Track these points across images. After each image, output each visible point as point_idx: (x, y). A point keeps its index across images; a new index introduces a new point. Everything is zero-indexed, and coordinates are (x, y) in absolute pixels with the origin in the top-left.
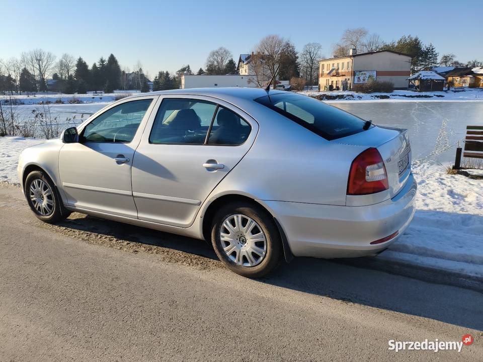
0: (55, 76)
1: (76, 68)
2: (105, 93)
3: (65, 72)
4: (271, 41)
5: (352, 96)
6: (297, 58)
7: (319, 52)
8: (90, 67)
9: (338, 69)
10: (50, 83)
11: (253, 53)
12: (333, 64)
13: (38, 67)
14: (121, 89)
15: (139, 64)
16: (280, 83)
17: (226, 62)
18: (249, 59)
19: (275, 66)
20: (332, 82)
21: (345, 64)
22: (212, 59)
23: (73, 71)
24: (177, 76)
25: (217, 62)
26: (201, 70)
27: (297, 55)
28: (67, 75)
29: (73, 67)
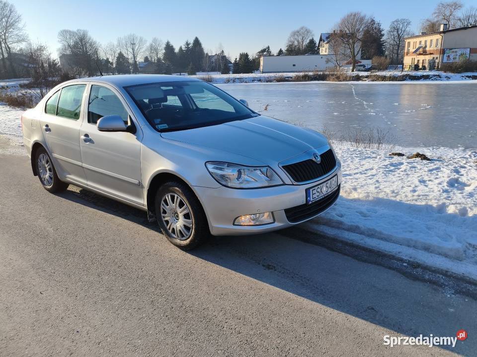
0: (146, 59)
1: (164, 51)
2: (189, 74)
3: (154, 55)
5: (439, 76)
6: (383, 35)
7: (408, 29)
8: (177, 50)
9: (426, 47)
10: (141, 66)
11: (334, 31)
12: (420, 42)
13: (131, 51)
14: (204, 71)
15: (221, 47)
16: (360, 62)
17: (306, 42)
18: (329, 38)
19: (355, 45)
20: (418, 61)
21: (434, 42)
22: (292, 39)
23: (161, 54)
24: (257, 57)
25: (298, 41)
26: (281, 51)
27: (383, 33)
28: (156, 57)
29: (161, 50)
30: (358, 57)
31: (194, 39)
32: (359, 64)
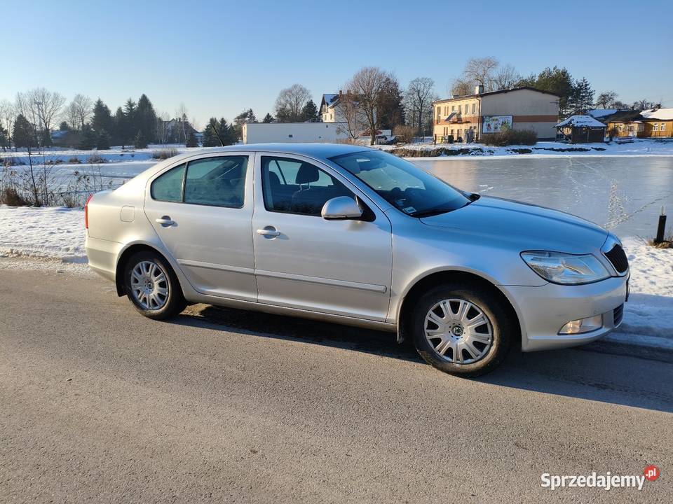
0: (64, 126)
1: (93, 114)
2: (137, 148)
3: (78, 120)
4: (368, 76)
5: (481, 150)
6: (402, 98)
7: (431, 91)
8: (113, 113)
9: (460, 113)
10: (56, 135)
11: (341, 91)
12: (453, 107)
14: (157, 142)
15: (183, 108)
16: (381, 133)
17: (303, 105)
18: (336, 100)
20: (452, 131)
21: (469, 107)
22: (283, 102)
23: (89, 118)
24: (234, 124)
25: (291, 104)
26: (268, 116)
27: (401, 95)
28: (81, 124)
29: (89, 113)
31: (140, 96)
32: (379, 135)
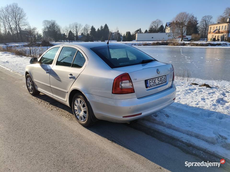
0: (82, 34)
1: (90, 30)
5: (226, 44)
8: (96, 30)
9: (220, 29)
10: (79, 37)
11: (173, 21)
12: (217, 27)
13: (75, 30)
15: (117, 29)
17: (159, 26)
18: (170, 25)
19: (183, 28)
20: (215, 36)
21: (224, 27)
22: (152, 25)
23: (89, 32)
24: (135, 33)
25: (155, 26)
26: (146, 31)
27: (197, 22)
28: (87, 33)
29: (89, 30)
30: (185, 34)
31: (105, 25)
32: (185, 38)
